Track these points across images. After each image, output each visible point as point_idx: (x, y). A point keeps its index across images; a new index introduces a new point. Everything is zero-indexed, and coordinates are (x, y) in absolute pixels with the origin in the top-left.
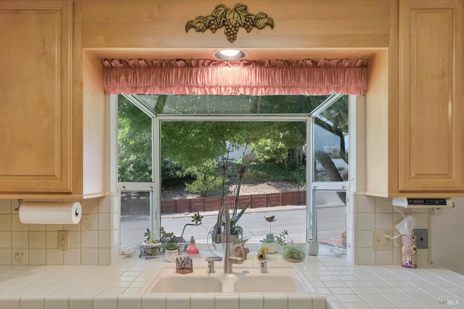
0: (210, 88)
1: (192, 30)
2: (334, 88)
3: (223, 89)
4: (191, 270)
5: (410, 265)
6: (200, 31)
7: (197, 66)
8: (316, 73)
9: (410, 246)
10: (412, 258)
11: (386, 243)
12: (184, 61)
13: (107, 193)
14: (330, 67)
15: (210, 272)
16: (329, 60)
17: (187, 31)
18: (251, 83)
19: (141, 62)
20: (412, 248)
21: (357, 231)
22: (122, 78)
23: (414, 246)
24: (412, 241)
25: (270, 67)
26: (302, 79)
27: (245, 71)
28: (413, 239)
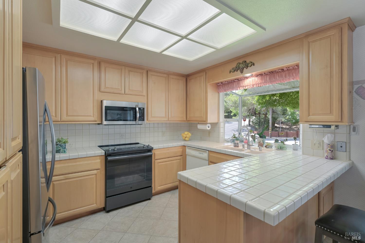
0: (245, 86)
1: (231, 72)
2: (292, 78)
3: (244, 87)
4: (238, 146)
5: (327, 157)
6: (233, 72)
7: (241, 80)
8: (283, 74)
9: (327, 148)
10: (328, 154)
11: (319, 146)
12: (237, 79)
13: (219, 122)
14: (290, 70)
15: (243, 148)
16: (289, 68)
17: (230, 73)
18: (258, 82)
19: (226, 82)
20: (328, 149)
21: (303, 140)
22: (222, 88)
23: (329, 149)
24: (328, 146)
25: (265, 75)
26: (277, 78)
27: (256, 79)
28: (329, 145)
